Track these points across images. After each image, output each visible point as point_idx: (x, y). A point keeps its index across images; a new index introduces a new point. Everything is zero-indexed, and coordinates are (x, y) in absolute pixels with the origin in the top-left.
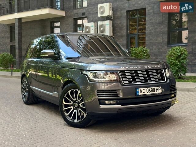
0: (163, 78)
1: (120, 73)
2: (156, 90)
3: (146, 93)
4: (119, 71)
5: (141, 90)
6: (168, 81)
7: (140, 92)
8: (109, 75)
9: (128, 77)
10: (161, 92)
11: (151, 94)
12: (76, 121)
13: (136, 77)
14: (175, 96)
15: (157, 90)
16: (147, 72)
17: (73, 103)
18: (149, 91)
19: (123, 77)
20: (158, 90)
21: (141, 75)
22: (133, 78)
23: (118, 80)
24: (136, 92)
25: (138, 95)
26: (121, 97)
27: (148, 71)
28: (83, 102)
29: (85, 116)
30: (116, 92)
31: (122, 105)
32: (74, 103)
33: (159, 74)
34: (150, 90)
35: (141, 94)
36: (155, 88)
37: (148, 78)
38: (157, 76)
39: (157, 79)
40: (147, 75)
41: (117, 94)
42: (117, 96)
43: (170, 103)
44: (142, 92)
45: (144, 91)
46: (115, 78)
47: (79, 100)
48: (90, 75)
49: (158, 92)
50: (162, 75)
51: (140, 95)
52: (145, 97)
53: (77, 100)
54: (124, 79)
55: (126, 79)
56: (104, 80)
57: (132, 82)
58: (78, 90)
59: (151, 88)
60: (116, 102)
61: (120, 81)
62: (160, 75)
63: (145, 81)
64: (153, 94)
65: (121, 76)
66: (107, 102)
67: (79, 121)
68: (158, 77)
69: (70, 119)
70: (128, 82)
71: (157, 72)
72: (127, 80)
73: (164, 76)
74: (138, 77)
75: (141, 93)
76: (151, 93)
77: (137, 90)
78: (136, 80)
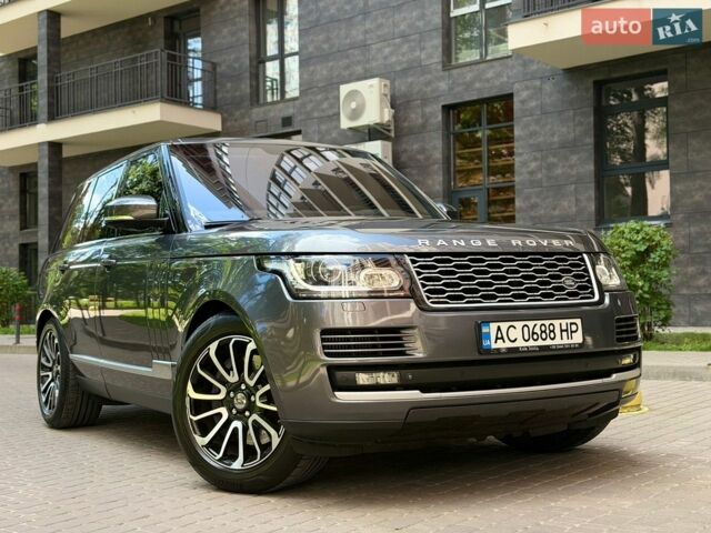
0: (587, 287)
1: (413, 262)
2: (562, 331)
3: (520, 343)
4: (410, 254)
5: (499, 329)
6: (607, 301)
7: (497, 338)
8: (371, 269)
9: (446, 279)
10: (580, 341)
11: (541, 348)
12: (237, 465)
13: (480, 278)
14: (636, 365)
15: (565, 333)
16: (520, 260)
17: (228, 393)
18: (533, 333)
19: (425, 279)
20: (568, 334)
21: (499, 272)
22: (465, 285)
23: (406, 288)
24: (480, 337)
25: (489, 351)
26: (421, 355)
27: (525, 260)
28: (267, 387)
29: (276, 441)
30: (399, 338)
31: (423, 391)
32: (232, 394)
33: (570, 271)
34: (537, 330)
35: (500, 345)
36: (556, 323)
37: (528, 284)
38: (560, 277)
39: (562, 289)
40: (524, 272)
41: (401, 345)
42: (403, 353)
43: (620, 391)
44: (502, 338)
45: (510, 336)
46: (396, 284)
47: (251, 379)
48: (294, 271)
49: (570, 341)
50: (582, 276)
51: (498, 349)
52: (515, 357)
53: (242, 380)
54: (431, 285)
55: (438, 285)
56: (353, 288)
57: (462, 298)
58: (245, 339)
59: (539, 323)
60: (400, 378)
61: (413, 294)
62: (575, 276)
63: (514, 296)
64: (547, 348)
65: (419, 274)
66: (362, 378)
67: (250, 465)
68: (568, 282)
69: (213, 459)
70: (448, 297)
71: (562, 265)
72: (444, 292)
73: (589, 281)
74: (486, 278)
75: (500, 341)
76: (540, 343)
77: (485, 330)
78: (477, 291)
